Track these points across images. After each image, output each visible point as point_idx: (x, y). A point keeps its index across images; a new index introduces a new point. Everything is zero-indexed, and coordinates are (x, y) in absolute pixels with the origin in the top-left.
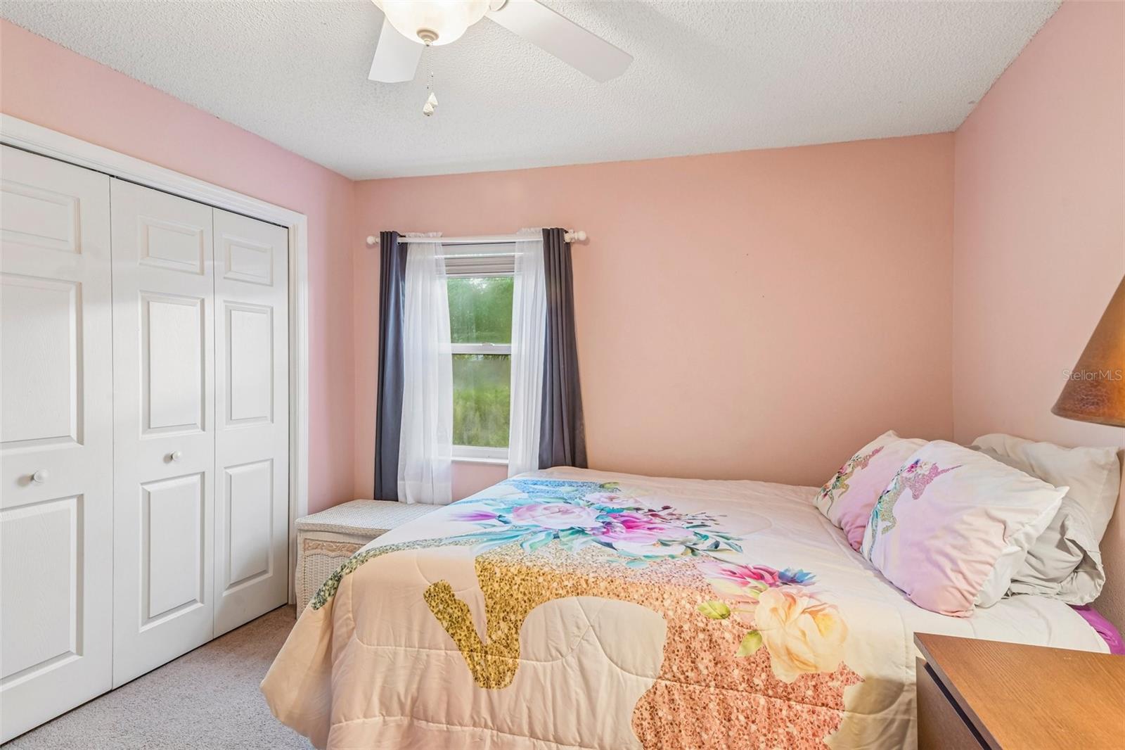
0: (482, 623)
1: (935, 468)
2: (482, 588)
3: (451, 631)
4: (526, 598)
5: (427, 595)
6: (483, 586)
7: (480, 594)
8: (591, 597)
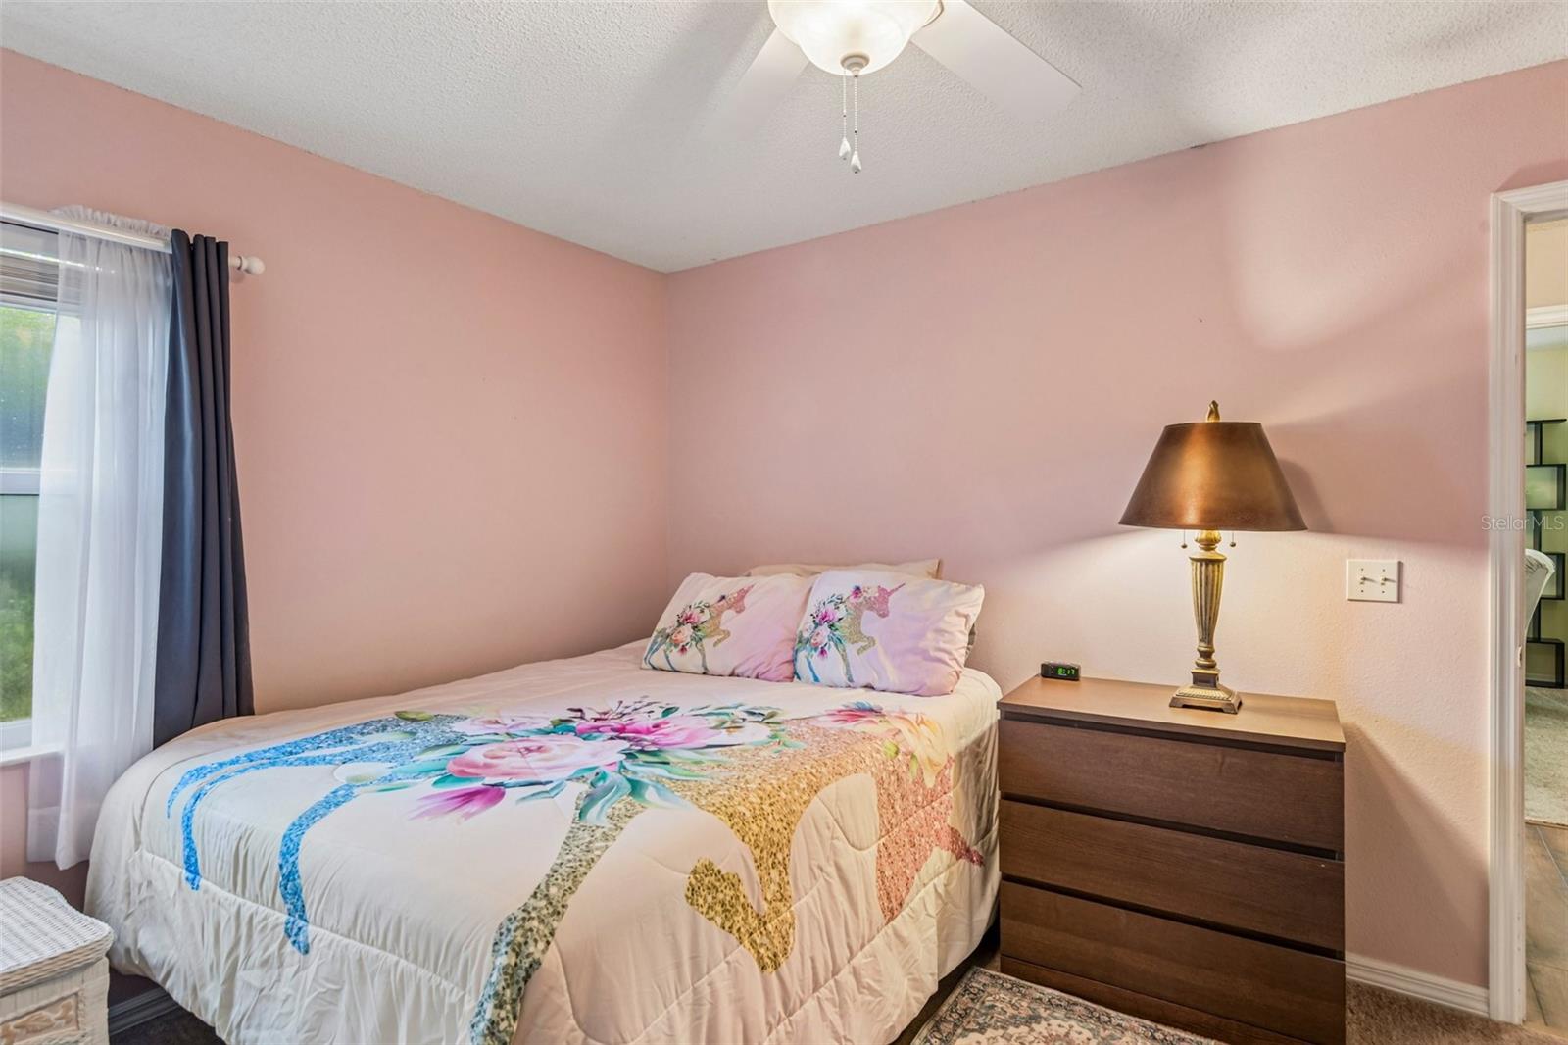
0: (756, 886)
1: (881, 590)
2: (743, 840)
3: (728, 925)
4: (785, 825)
5: (689, 894)
6: (743, 837)
7: (745, 849)
8: (826, 788)
